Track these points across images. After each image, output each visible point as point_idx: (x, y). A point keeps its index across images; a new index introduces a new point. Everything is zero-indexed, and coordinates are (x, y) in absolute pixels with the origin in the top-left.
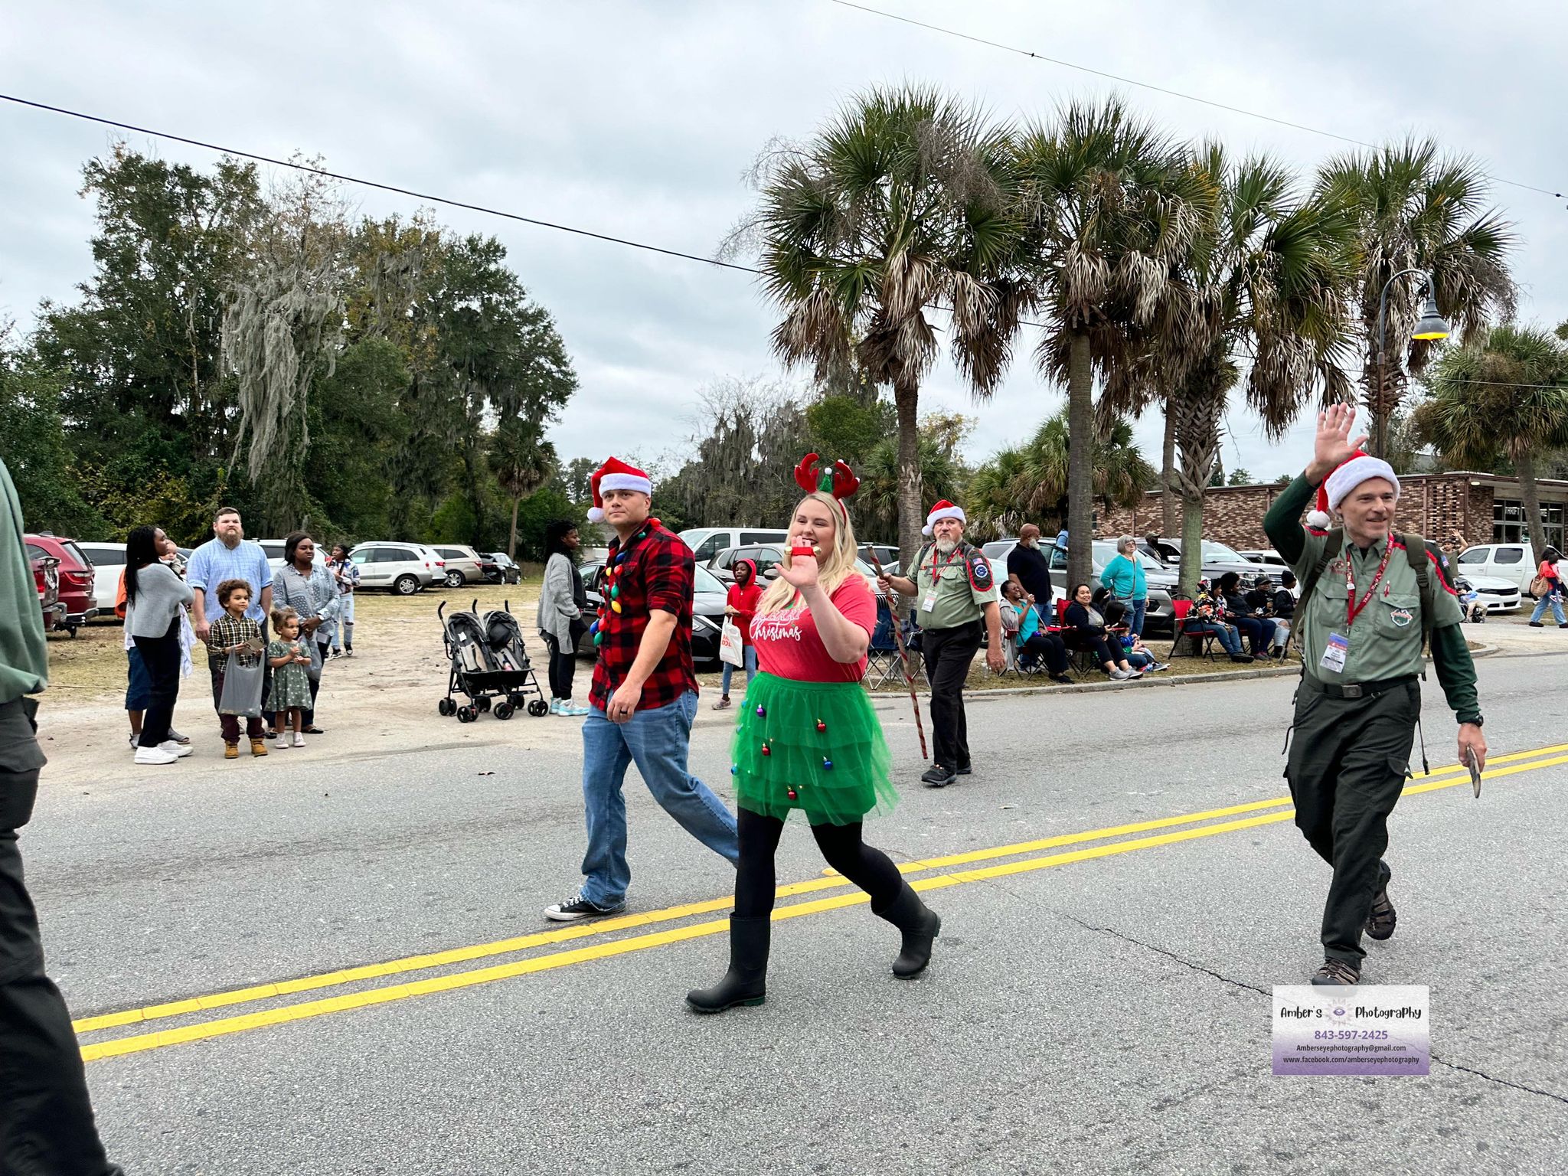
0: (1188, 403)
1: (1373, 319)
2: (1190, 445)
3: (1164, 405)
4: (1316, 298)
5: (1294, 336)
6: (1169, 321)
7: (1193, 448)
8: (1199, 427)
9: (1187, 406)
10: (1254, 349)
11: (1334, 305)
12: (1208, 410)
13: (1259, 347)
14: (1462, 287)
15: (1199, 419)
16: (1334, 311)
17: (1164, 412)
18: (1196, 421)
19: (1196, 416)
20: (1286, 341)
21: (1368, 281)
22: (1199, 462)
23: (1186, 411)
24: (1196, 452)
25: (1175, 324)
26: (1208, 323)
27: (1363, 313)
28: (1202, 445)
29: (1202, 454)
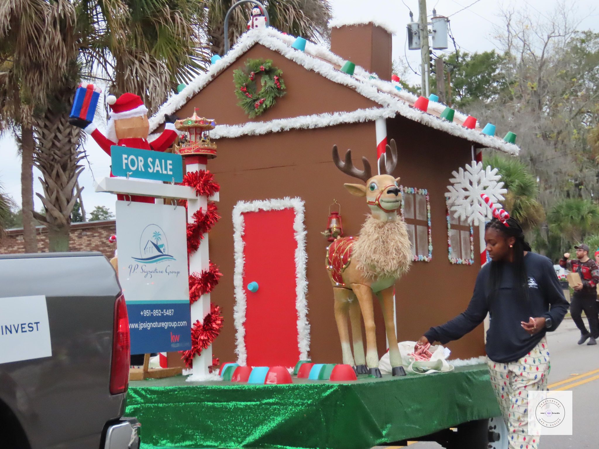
0: (48, 123)
1: (218, 47)
2: (52, 167)
3: (19, 133)
4: (166, 20)
5: (147, 58)
6: (23, 34)
7: (54, 172)
8: (59, 150)
9: (46, 126)
10: (111, 71)
11: (183, 28)
12: (68, 131)
13: (116, 68)
14: (294, 21)
15: (59, 141)
16: (184, 34)
17: (18, 140)
18: (57, 143)
19: (56, 137)
20: (141, 62)
21: (213, 8)
22: (62, 187)
23: (46, 131)
24: (58, 175)
25: (30, 39)
26: (64, 40)
27: (209, 40)
28: (64, 167)
29: (64, 178)
